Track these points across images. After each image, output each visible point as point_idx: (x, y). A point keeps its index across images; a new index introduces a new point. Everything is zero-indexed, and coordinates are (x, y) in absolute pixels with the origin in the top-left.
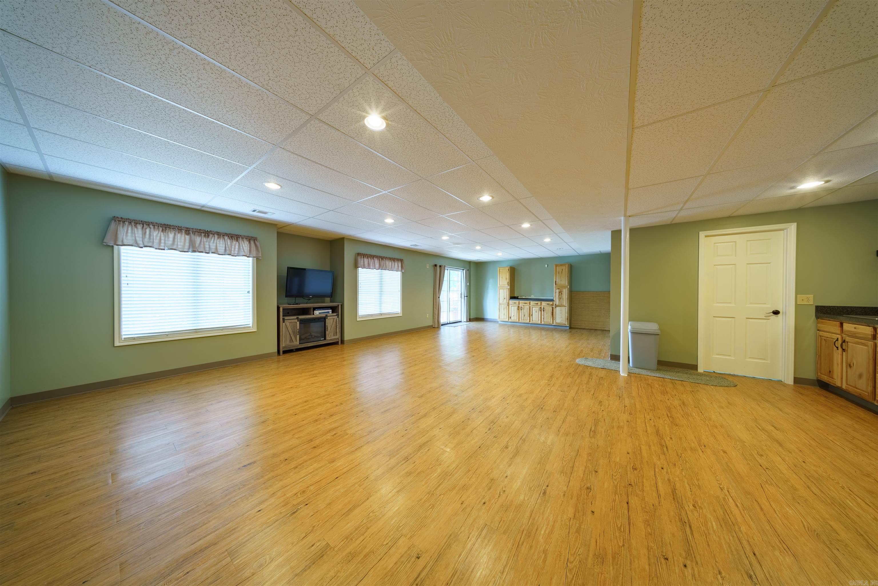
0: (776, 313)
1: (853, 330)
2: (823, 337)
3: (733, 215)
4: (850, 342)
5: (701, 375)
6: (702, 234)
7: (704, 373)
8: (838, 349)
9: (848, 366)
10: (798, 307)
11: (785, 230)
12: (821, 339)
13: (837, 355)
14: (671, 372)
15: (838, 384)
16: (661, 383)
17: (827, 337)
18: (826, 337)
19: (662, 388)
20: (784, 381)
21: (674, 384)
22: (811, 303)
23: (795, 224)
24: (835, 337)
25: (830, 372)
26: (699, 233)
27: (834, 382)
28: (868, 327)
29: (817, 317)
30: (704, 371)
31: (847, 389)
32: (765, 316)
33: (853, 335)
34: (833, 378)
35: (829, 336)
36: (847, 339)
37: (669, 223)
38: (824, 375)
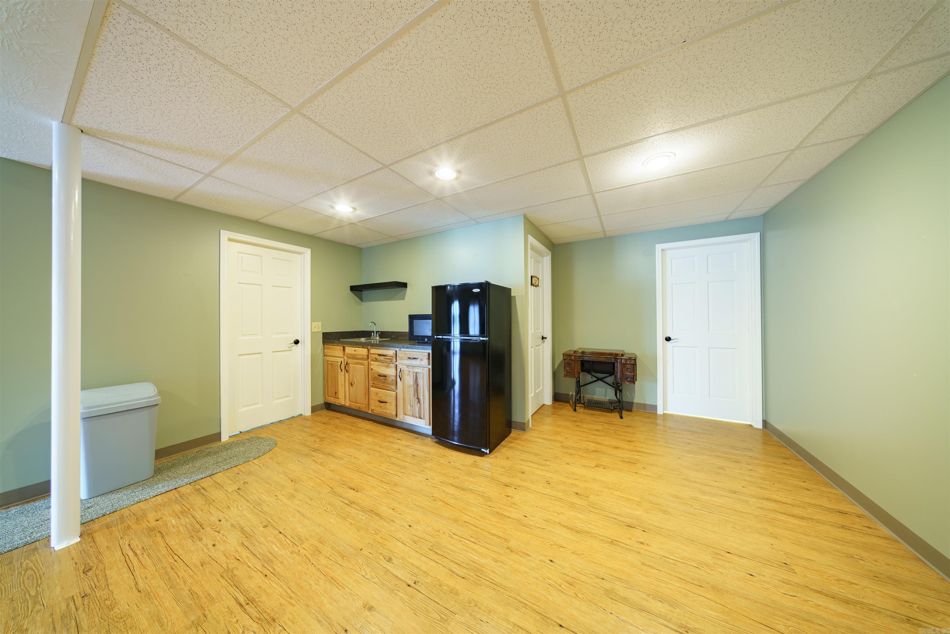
0: (297, 342)
1: (354, 352)
2: (329, 362)
3: (262, 221)
4: (351, 364)
5: (228, 446)
6: (225, 235)
7: (231, 440)
8: (342, 371)
9: (350, 384)
10: (313, 333)
11: (302, 255)
12: (328, 364)
13: (341, 377)
14: (183, 465)
15: (343, 403)
16: (177, 508)
17: (333, 362)
18: (331, 361)
19: (187, 520)
20: (304, 413)
21: (202, 491)
22: (320, 330)
23: (310, 250)
24: (339, 360)
25: (336, 393)
26: (220, 230)
27: (339, 402)
28: (364, 349)
29: (324, 342)
30: (230, 437)
31: (350, 405)
32: (289, 348)
33: (353, 357)
34: (338, 398)
35: (335, 360)
36: (350, 361)
37: (171, 197)
38: (331, 397)
